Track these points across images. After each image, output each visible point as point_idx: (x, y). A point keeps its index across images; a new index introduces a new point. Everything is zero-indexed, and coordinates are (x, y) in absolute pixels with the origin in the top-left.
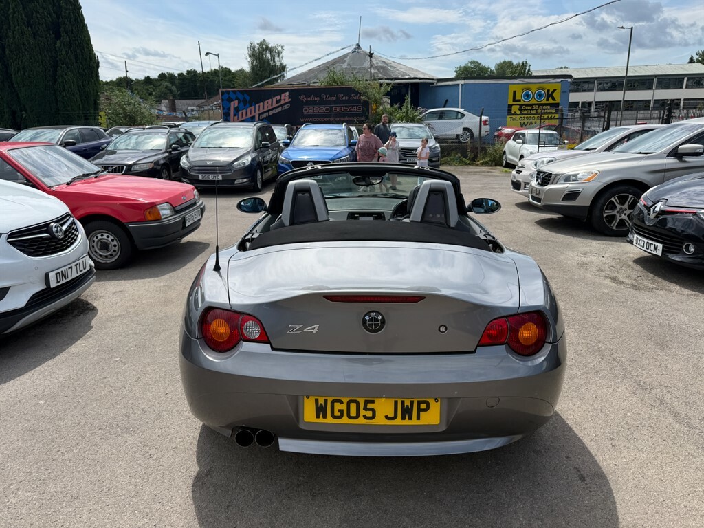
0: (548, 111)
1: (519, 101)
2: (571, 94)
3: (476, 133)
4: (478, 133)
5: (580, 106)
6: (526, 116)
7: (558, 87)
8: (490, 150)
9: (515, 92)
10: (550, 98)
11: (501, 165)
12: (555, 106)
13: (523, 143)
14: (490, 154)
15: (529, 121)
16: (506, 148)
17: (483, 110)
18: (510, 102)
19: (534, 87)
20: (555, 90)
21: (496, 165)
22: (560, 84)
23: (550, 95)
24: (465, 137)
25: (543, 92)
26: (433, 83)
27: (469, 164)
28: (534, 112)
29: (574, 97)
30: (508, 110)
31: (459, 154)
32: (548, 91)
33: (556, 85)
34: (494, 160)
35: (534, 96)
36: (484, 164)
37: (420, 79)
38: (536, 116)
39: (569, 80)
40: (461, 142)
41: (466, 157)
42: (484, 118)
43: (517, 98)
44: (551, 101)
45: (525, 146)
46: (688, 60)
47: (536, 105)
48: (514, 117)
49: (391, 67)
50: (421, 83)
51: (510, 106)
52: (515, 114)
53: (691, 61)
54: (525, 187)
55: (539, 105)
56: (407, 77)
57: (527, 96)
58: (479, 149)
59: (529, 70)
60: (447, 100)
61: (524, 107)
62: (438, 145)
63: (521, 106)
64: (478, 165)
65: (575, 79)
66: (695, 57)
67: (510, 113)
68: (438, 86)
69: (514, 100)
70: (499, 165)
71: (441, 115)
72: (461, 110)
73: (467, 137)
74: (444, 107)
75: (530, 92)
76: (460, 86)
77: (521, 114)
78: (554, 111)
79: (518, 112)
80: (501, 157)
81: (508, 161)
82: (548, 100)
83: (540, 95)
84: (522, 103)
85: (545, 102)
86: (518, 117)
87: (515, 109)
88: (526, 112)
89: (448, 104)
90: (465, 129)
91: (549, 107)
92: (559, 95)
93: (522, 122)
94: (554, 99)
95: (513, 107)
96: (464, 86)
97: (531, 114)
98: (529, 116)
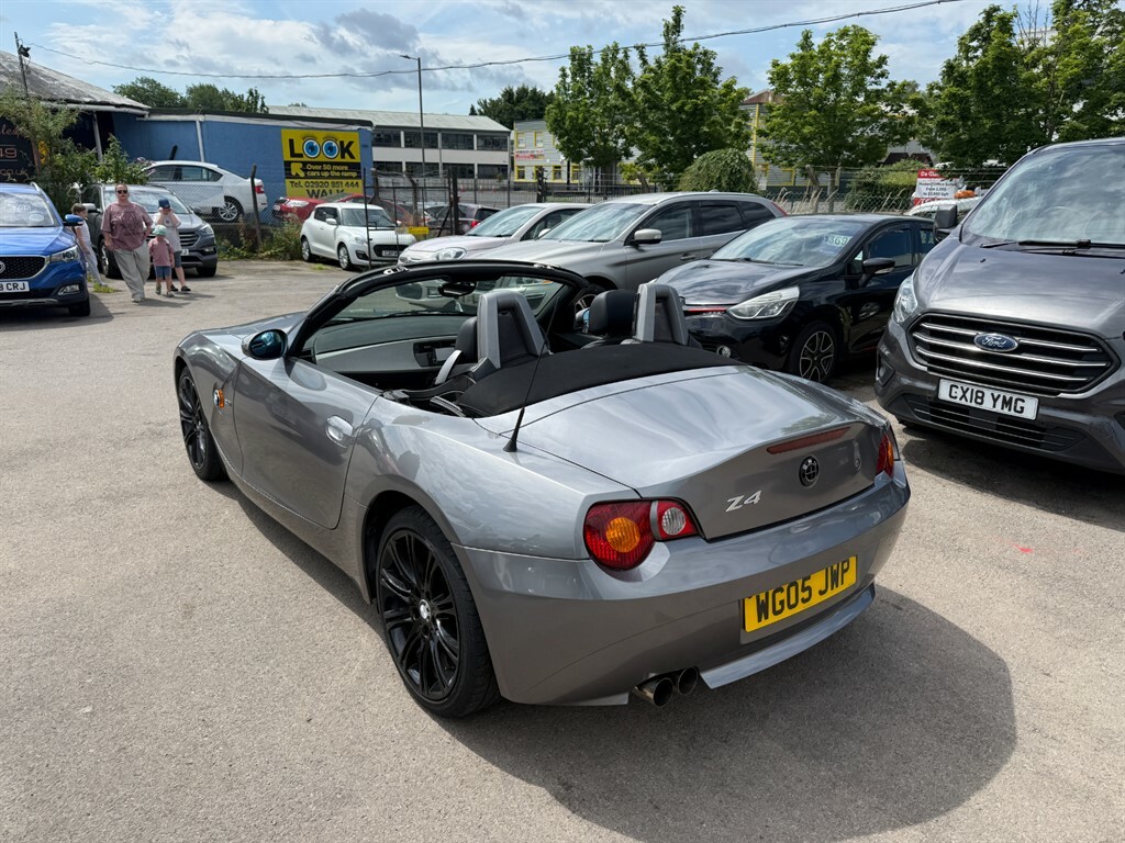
0: (346, 174)
1: (301, 156)
2: (375, 149)
3: (247, 205)
4: (252, 205)
5: (404, 169)
6: (314, 181)
7: (355, 138)
8: (277, 234)
9: (291, 142)
10: (346, 155)
11: (302, 259)
12: (355, 167)
13: (339, 224)
14: (279, 240)
15: (321, 190)
16: (305, 230)
17: (255, 167)
18: (287, 157)
19: (320, 135)
20: (350, 143)
21: (292, 259)
22: (357, 134)
23: (345, 150)
24: (228, 211)
25: (334, 144)
26: (143, 116)
27: (247, 258)
28: (326, 174)
29: (381, 154)
30: (286, 170)
31: (226, 241)
32: (342, 143)
33: (350, 135)
34: (287, 250)
35: (321, 149)
36: (273, 257)
37: (117, 106)
38: (330, 181)
39: (369, 129)
40: (222, 221)
41: (239, 245)
42: (257, 182)
43: (296, 152)
44: (347, 159)
45: (341, 228)
46: (469, 111)
47: (327, 163)
48: (296, 181)
49: (44, 76)
50: (120, 113)
51: (288, 164)
52: (297, 176)
53: (473, 112)
54: (429, 294)
55: (332, 164)
56: (88, 100)
57: (312, 148)
58: (258, 232)
59: (263, 105)
60: (175, 148)
61: (309, 167)
62: (208, 225)
63: (305, 164)
64: (262, 259)
65: (377, 126)
66: (477, 107)
67: (289, 175)
68: (152, 121)
69: (293, 154)
70: (297, 259)
71: (178, 174)
72: (213, 167)
73: (231, 211)
74: (172, 159)
75: (315, 144)
76: (198, 124)
77: (306, 177)
78: (354, 174)
79: (302, 174)
80: (298, 246)
81: (313, 252)
82: (343, 157)
83: (331, 149)
84: (305, 159)
85: (339, 159)
86: (303, 182)
87: (296, 169)
88: (313, 174)
89: (178, 153)
90: (228, 199)
91: (346, 168)
92: (359, 150)
93: (310, 189)
94: (352, 157)
95: (292, 165)
96: (204, 125)
97: (321, 177)
98: (319, 181)
